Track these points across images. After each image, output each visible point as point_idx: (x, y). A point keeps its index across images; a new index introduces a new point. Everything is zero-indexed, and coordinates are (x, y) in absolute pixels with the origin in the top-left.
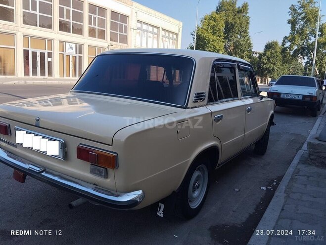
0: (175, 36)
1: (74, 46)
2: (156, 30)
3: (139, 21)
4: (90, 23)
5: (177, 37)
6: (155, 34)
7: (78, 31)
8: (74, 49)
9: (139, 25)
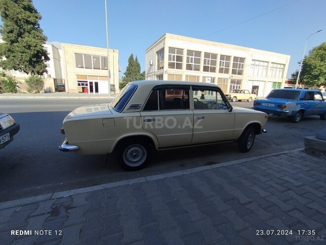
0: (282, 66)
1: (210, 79)
2: (266, 64)
3: (253, 60)
4: (220, 65)
5: (284, 67)
6: (265, 66)
7: (213, 70)
8: (210, 80)
9: (253, 62)
